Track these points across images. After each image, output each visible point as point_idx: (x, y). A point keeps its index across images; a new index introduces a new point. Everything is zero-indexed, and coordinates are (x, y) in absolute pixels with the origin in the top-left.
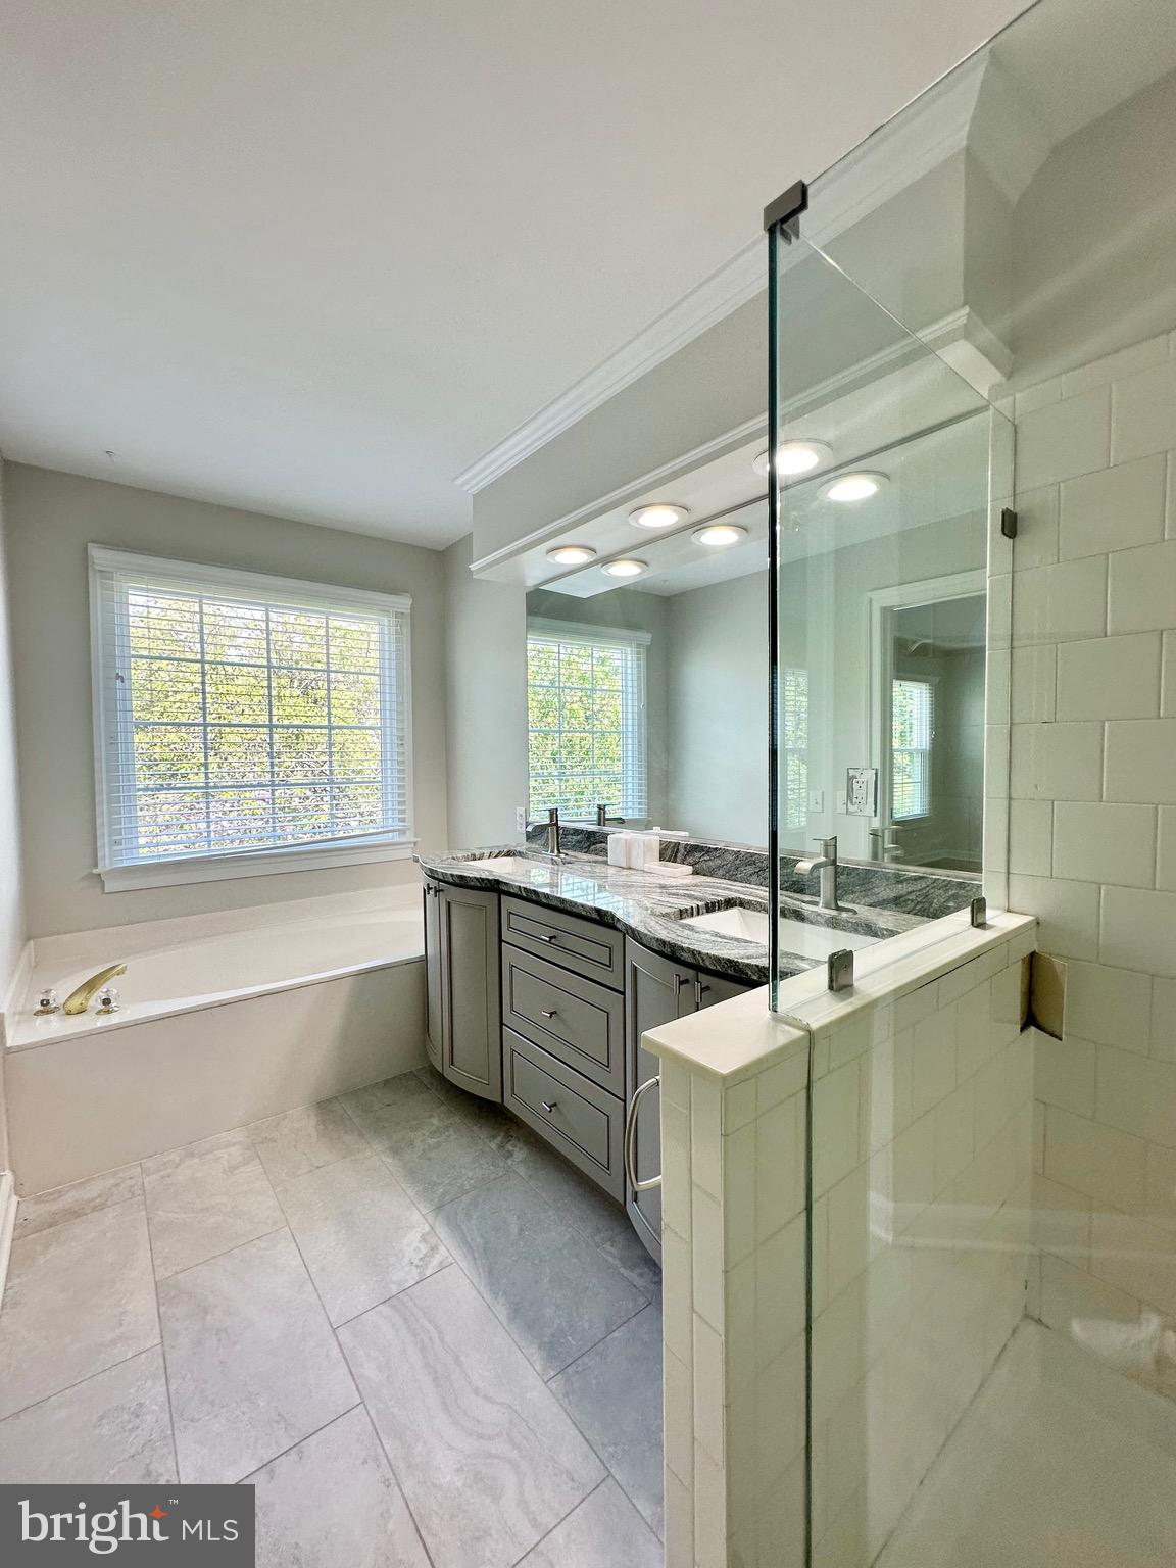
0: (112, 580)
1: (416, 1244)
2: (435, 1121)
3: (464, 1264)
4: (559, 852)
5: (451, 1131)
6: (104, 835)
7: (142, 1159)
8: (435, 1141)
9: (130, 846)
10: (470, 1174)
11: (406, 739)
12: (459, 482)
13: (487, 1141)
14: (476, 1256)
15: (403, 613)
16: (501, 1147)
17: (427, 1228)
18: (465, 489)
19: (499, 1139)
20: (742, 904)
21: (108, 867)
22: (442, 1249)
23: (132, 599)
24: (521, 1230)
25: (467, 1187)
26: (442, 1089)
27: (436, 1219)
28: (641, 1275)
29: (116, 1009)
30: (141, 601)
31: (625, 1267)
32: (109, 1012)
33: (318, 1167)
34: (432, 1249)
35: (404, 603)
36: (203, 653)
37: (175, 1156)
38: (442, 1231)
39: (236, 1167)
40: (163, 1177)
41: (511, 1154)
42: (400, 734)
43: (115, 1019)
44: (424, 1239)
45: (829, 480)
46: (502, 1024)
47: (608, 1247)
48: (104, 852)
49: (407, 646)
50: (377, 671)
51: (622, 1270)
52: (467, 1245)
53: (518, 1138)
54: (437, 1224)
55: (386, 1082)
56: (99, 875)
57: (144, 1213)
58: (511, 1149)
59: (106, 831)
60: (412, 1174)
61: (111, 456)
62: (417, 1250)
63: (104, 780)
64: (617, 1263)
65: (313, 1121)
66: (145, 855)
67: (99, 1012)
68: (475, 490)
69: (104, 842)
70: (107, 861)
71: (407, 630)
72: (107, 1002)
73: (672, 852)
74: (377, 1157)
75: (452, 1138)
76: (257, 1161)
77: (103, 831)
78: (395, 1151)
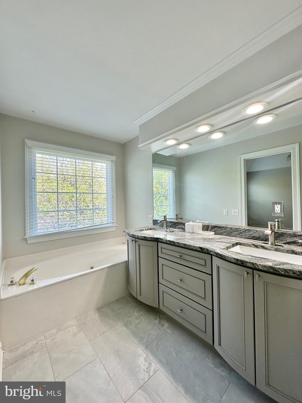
0: (32, 149)
1: (143, 363)
2: (136, 314)
3: (162, 370)
4: (167, 228)
5: (142, 316)
6: (27, 226)
7: (44, 333)
8: (138, 321)
9: (35, 229)
10: (153, 333)
11: (114, 196)
12: (135, 122)
13: (154, 320)
14: (166, 366)
15: (113, 161)
16: (159, 322)
17: (145, 356)
18: (137, 124)
19: (158, 320)
20: (240, 244)
21: (29, 236)
22: (153, 364)
23: (37, 155)
24: (177, 355)
25: (153, 338)
26: (135, 302)
27: (147, 352)
28: (222, 371)
29: (36, 283)
30: (40, 156)
31: (216, 368)
32: (33, 284)
33: (103, 333)
34: (150, 364)
35: (114, 158)
36: (57, 171)
37: (54, 331)
38: (151, 357)
39: (76, 334)
40: (52, 340)
41: (163, 325)
42: (112, 195)
43: (35, 287)
44: (146, 360)
45: (259, 117)
46: (159, 283)
47: (207, 359)
48: (28, 231)
49: (114, 170)
50: (105, 177)
51: (216, 369)
52: (160, 361)
53: (163, 319)
54: (148, 354)
55: (117, 300)
56: (26, 238)
57: (47, 354)
58: (163, 323)
59: (28, 225)
60: (135, 334)
61: (34, 112)
62: (144, 364)
63: (28, 209)
64: (212, 366)
65: (97, 315)
66: (40, 232)
67: (30, 284)
68: (140, 124)
69: (28, 228)
70: (29, 234)
71: (114, 165)
72: (33, 281)
73: (206, 228)
74: (121, 328)
75: (143, 320)
76: (82, 332)
77: (27, 225)
78: (126, 325)
